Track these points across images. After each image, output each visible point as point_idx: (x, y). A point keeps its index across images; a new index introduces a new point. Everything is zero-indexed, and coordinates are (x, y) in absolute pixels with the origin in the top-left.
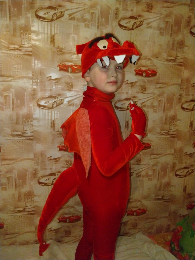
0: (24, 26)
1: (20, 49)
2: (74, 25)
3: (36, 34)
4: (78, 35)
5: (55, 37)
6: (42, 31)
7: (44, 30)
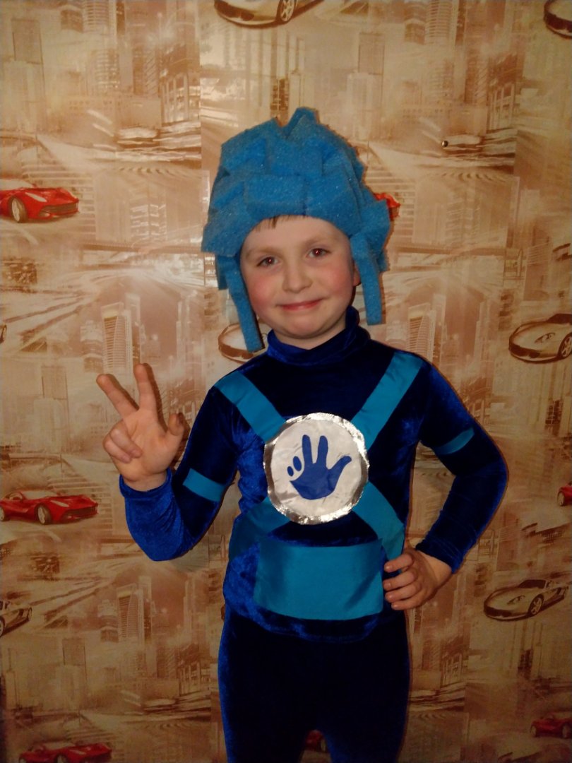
0: (172, 50)
1: (158, 144)
2: (363, 33)
3: (218, 80)
4: (378, 74)
5: (288, 88)
6: (239, 65)
7: (248, 64)
